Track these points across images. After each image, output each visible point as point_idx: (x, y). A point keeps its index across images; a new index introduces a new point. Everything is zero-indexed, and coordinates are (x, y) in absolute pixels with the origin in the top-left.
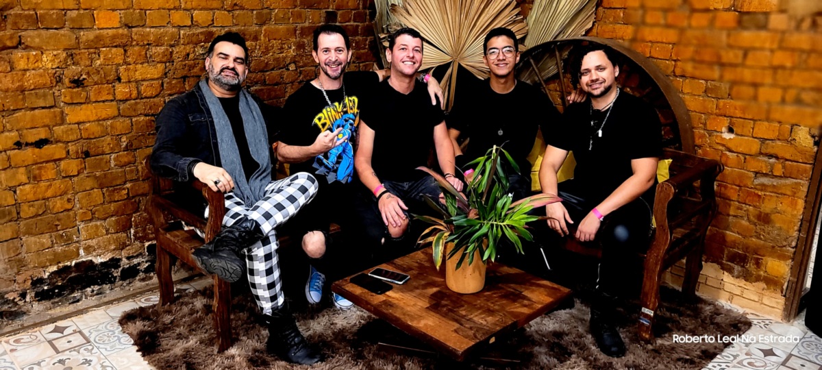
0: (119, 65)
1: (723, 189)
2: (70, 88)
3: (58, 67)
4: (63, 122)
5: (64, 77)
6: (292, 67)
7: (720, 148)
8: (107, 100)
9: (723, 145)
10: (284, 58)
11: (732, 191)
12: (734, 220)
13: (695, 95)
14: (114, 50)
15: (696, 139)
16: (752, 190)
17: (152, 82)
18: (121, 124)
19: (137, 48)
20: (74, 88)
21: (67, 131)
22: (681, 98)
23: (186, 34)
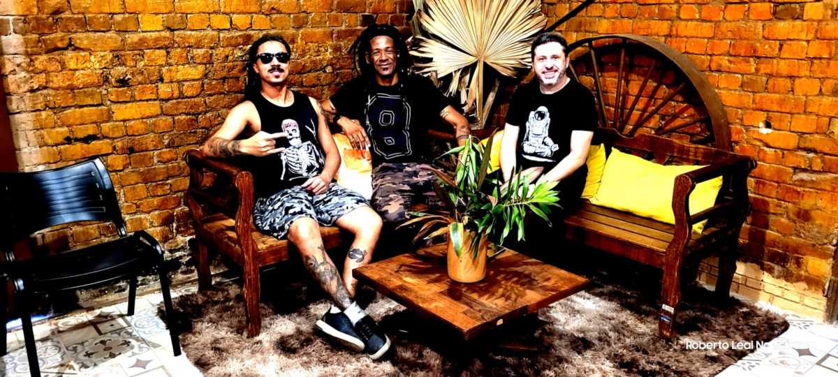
0: (161, 66)
1: (761, 186)
2: (116, 87)
3: (105, 68)
4: (109, 119)
5: (110, 77)
6: (329, 69)
7: (758, 143)
8: (150, 100)
9: (761, 141)
10: (321, 61)
11: (770, 187)
12: (774, 218)
13: (731, 90)
14: (157, 51)
15: (733, 135)
16: (791, 186)
17: (193, 83)
18: (165, 122)
19: (179, 50)
20: (120, 87)
21: (114, 127)
22: (717, 94)
23: (225, 36)
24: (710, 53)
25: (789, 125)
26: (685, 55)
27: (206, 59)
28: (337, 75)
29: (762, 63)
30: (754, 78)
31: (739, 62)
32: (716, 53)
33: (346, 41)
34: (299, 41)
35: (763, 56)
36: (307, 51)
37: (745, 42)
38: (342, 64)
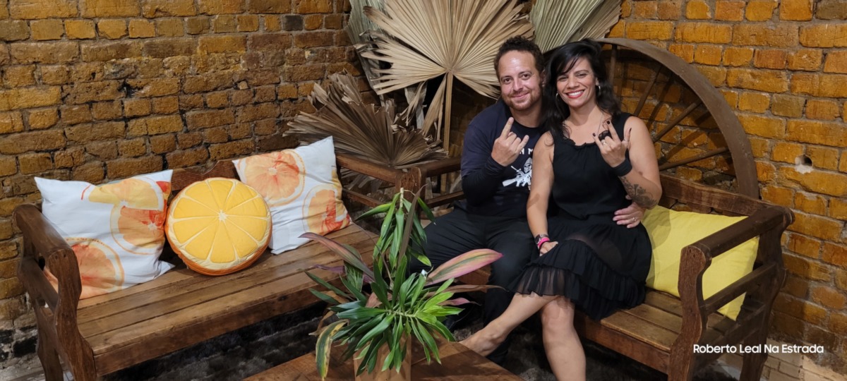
6: (243, 86)
7: (794, 185)
10: (231, 75)
11: (810, 245)
12: (817, 286)
13: (755, 113)
16: (841, 246)
17: (44, 110)
19: (19, 68)
22: (737, 117)
23: (88, 48)
24: (727, 64)
25: (836, 162)
26: (694, 66)
27: (61, 78)
28: (255, 93)
29: (799, 79)
31: (765, 77)
32: (734, 65)
33: (265, 50)
34: (199, 51)
35: (799, 69)
36: (210, 64)
37: (774, 49)
38: (262, 78)
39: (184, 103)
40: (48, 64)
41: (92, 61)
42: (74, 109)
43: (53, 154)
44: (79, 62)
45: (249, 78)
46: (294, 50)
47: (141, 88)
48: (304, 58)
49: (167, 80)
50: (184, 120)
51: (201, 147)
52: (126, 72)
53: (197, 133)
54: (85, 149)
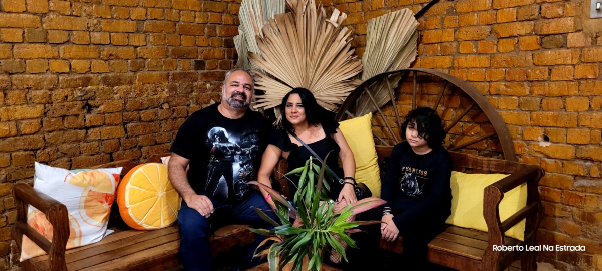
1: (546, 193)
6: (165, 106)
7: (539, 155)
9: (541, 153)
10: (158, 99)
11: (554, 193)
12: (561, 221)
13: (509, 110)
15: (516, 148)
16: (574, 192)
17: (31, 121)
19: (16, 92)
22: (498, 113)
23: (64, 79)
24: (489, 80)
25: (565, 137)
26: (468, 83)
27: (45, 100)
28: (173, 111)
29: (535, 86)
30: (529, 99)
31: (514, 87)
32: (493, 80)
33: (180, 82)
34: (137, 82)
35: (535, 80)
36: (144, 91)
37: (518, 69)
38: (178, 101)
39: (126, 117)
40: (37, 89)
41: (66, 87)
42: (53, 120)
43: (36, 152)
44: (57, 89)
45: (169, 101)
46: (200, 83)
47: (98, 107)
48: (206, 88)
49: (116, 102)
50: (126, 130)
51: (137, 149)
52: (88, 96)
53: (134, 139)
54: (58, 148)
